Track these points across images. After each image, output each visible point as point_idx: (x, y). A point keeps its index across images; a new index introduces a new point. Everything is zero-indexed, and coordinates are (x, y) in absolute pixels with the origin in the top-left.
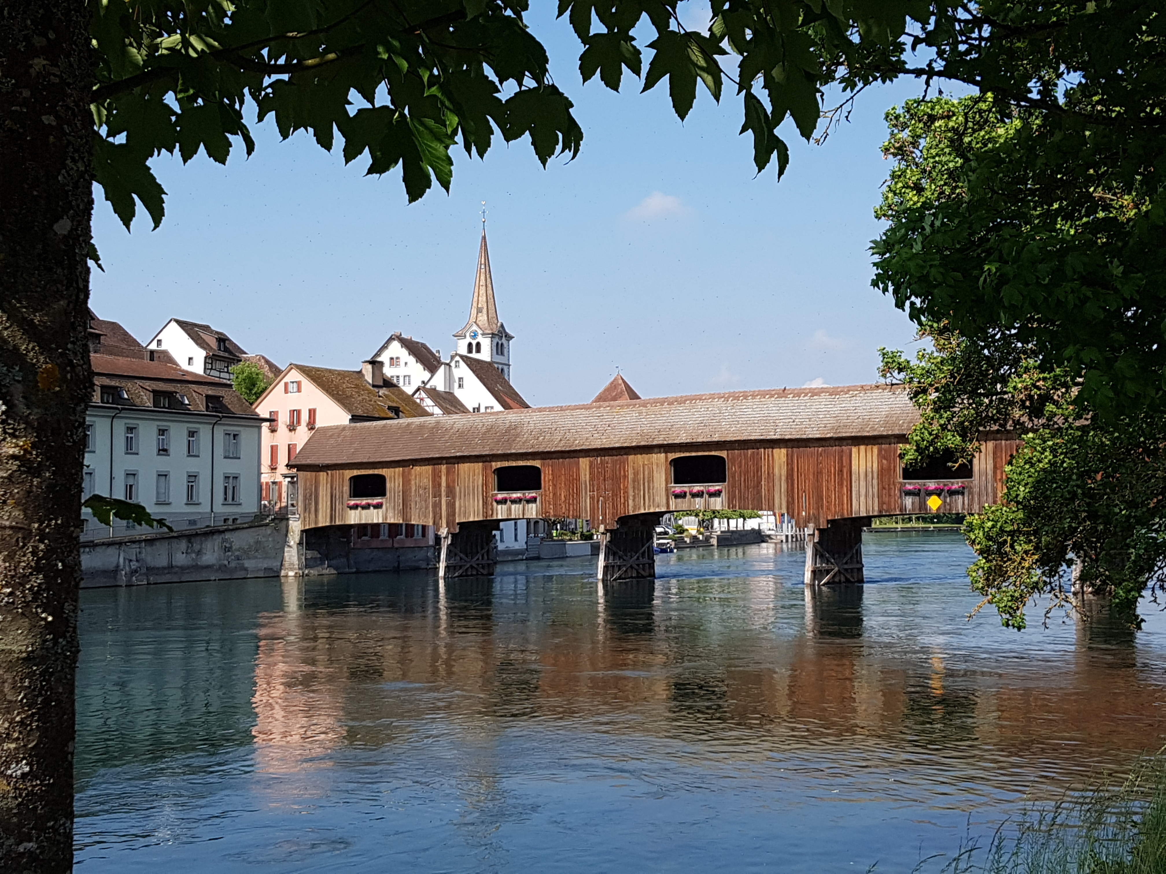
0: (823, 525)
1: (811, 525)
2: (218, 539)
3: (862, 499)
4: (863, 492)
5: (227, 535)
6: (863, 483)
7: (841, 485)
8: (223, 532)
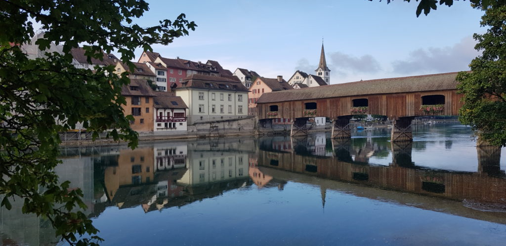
0: (398, 119)
1: (394, 119)
2: (236, 122)
3: (410, 111)
4: (410, 109)
5: (239, 121)
6: (410, 106)
7: (403, 107)
8: (238, 120)
